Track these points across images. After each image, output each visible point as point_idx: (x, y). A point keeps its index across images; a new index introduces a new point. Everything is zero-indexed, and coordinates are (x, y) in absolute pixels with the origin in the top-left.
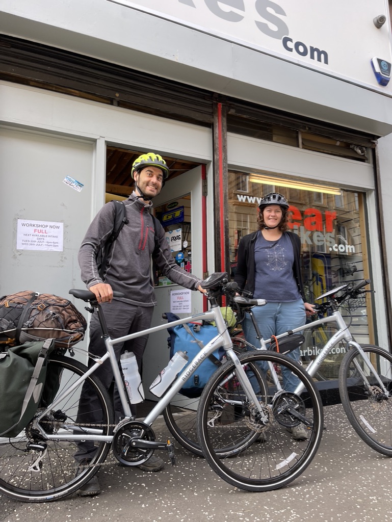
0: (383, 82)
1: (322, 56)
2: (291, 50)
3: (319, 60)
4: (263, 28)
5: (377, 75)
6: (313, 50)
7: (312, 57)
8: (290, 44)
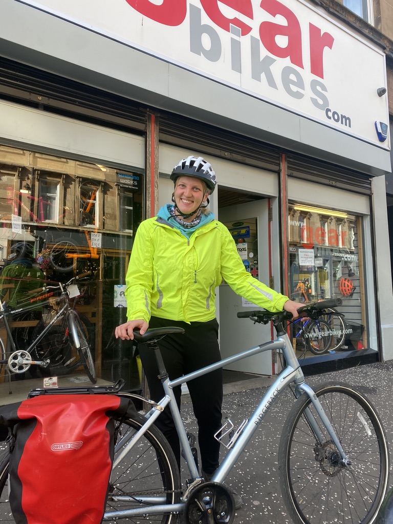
0: (382, 139)
1: (348, 121)
2: (330, 118)
3: (346, 125)
4: (314, 102)
5: (379, 134)
6: (343, 117)
7: (342, 123)
8: (330, 114)
